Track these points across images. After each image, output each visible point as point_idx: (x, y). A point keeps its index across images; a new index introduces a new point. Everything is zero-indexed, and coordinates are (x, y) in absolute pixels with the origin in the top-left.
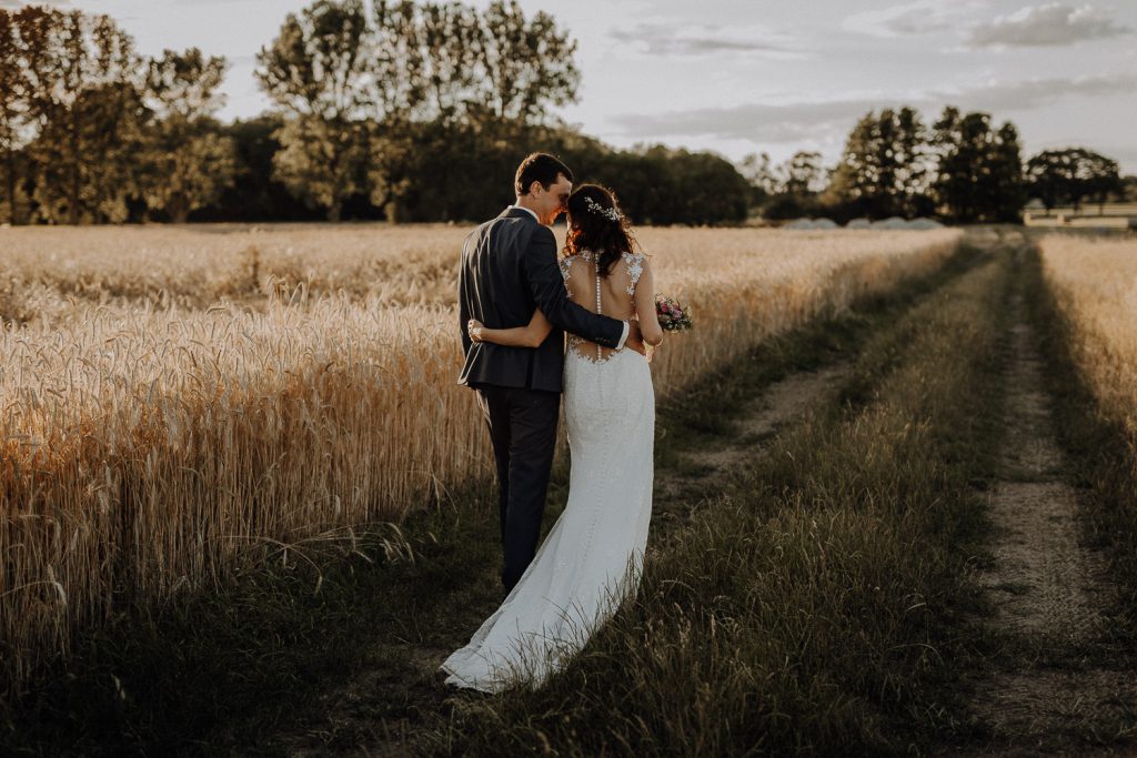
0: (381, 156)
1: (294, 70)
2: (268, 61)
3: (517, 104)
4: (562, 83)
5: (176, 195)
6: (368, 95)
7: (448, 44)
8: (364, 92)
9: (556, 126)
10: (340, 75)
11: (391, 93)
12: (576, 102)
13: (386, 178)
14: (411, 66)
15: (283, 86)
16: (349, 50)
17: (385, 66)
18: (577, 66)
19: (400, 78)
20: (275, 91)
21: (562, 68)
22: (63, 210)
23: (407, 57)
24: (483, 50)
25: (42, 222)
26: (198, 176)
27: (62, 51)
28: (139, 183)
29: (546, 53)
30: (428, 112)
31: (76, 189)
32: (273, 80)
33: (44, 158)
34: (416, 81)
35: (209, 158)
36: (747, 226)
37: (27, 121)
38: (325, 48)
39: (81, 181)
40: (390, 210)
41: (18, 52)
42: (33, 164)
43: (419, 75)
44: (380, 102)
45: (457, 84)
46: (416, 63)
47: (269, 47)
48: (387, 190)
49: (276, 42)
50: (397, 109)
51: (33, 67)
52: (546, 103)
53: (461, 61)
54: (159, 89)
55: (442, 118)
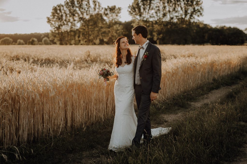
0: (156, 29)
1: (137, 10)
2: (131, 8)
3: (188, 16)
4: (199, 11)
5: (110, 38)
6: (153, 15)
7: (172, 3)
8: (152, 14)
9: (198, 22)
10: (147, 11)
11: (159, 14)
12: (202, 16)
13: (157, 34)
14: (163, 8)
15: (134, 13)
16: (149, 5)
17: (157, 8)
18: (202, 8)
19: (161, 11)
20: (132, 14)
21: (199, 8)
22: (86, 42)
23: (163, 6)
24: (180, 4)
25: (82, 44)
26: (115, 34)
27: (86, 6)
28: (102, 36)
29: (195, 4)
30: (167, 19)
31: (89, 37)
32: (132, 12)
33: (82, 30)
34: (164, 11)
35: (118, 30)
36: (244, 45)
37: (78, 22)
38: (144, 5)
39: (90, 35)
40: (158, 42)
41: (76, 7)
42: (80, 32)
43: (165, 10)
44: (156, 16)
45: (174, 12)
46: (165, 7)
47: (131, 5)
48: (157, 37)
49: (133, 3)
50: (160, 18)
51: (79, 10)
52: (195, 16)
53: (175, 7)
54: (106, 15)
55: (170, 20)
